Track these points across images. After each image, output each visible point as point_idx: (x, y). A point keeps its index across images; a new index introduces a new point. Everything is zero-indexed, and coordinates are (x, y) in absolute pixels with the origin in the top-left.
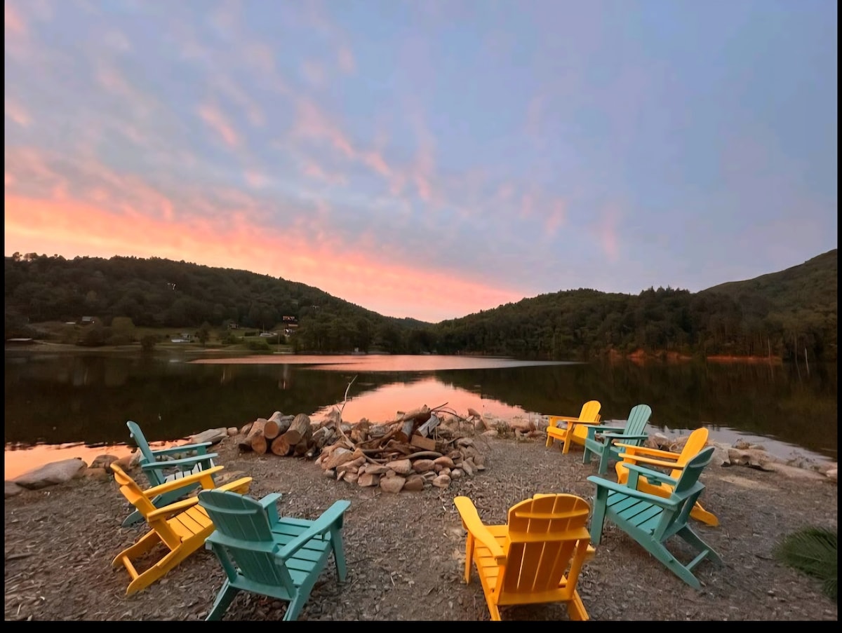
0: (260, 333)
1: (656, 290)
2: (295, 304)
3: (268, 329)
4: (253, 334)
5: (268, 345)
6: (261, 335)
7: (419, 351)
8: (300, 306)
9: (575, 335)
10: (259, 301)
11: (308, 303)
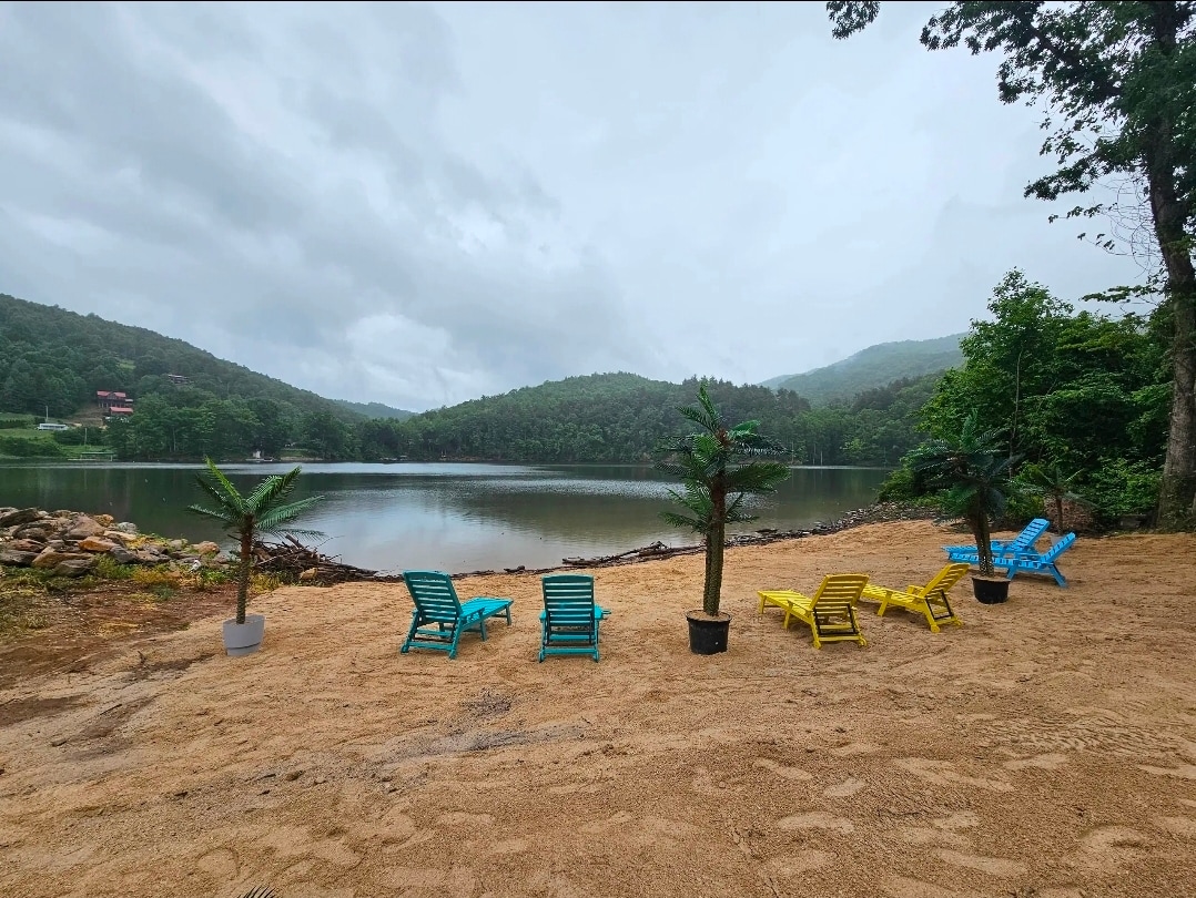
0: (38, 422)
1: (699, 379)
2: (127, 371)
3: (58, 415)
4: (21, 425)
5: (56, 444)
6: (41, 426)
7: (378, 456)
8: (139, 373)
9: (605, 435)
10: (31, 359)
11: (158, 368)
